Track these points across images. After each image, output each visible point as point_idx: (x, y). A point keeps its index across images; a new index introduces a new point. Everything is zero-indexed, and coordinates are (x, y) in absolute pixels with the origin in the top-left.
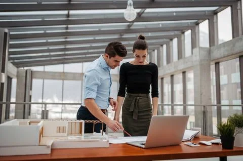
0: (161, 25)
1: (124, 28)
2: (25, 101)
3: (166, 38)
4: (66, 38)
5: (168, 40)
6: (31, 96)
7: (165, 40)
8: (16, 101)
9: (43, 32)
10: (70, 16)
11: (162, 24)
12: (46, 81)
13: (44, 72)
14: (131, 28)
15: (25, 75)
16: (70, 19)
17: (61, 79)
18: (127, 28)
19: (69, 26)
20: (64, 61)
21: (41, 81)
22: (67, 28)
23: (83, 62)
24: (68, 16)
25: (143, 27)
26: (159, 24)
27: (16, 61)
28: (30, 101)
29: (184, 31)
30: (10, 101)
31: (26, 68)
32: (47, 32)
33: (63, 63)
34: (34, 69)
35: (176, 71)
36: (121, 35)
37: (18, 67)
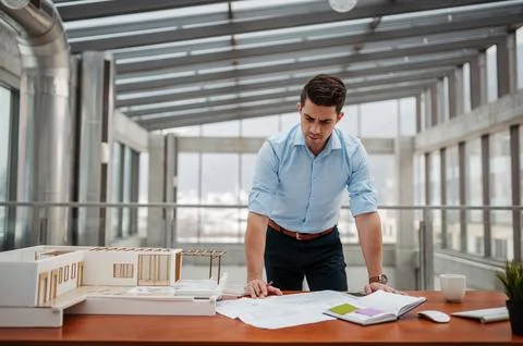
0: (450, 18)
1: (362, 32)
2: (165, 200)
3: (468, 48)
4: (235, 64)
5: (473, 52)
6: (175, 190)
7: (466, 52)
8: (149, 200)
9: (183, 54)
10: (234, 16)
11: (453, 14)
12: (206, 156)
13: (201, 138)
14: (377, 30)
15: (162, 144)
16: (235, 21)
17: (235, 152)
18: (369, 31)
19: (237, 37)
20: (240, 114)
21: (195, 156)
22: (233, 42)
23: (280, 113)
24: (230, 14)
25: (408, 26)
26: (447, 15)
27: (145, 117)
28: (175, 201)
29: (513, 26)
30: (137, 201)
31: (165, 132)
32: (195, 53)
33: (239, 118)
34: (182, 131)
35: (492, 127)
36: (357, 49)
37: (149, 130)
